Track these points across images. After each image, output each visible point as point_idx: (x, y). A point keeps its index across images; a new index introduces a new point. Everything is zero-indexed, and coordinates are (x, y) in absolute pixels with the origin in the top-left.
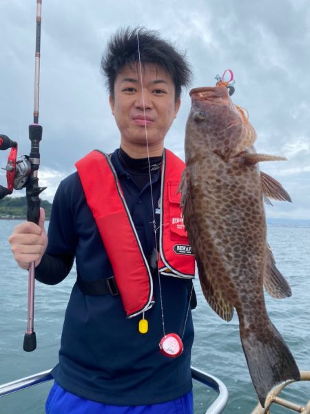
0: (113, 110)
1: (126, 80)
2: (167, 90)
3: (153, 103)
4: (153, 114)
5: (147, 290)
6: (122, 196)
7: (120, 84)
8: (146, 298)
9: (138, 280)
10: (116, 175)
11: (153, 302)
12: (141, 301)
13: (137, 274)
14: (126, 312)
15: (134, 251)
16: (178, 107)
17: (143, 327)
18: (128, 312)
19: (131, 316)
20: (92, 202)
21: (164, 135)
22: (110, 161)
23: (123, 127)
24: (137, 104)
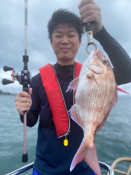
0: (52, 46)
1: (57, 32)
2: (75, 35)
3: (69, 41)
4: (69, 46)
5: (67, 125)
6: (58, 83)
7: (55, 34)
8: (66, 129)
9: (64, 120)
10: (56, 74)
11: (70, 131)
12: (64, 130)
13: (63, 118)
14: (57, 135)
15: (62, 107)
16: (81, 42)
17: (66, 143)
18: (58, 135)
19: (59, 137)
20: (45, 84)
21: (75, 55)
22: (54, 68)
23: (57, 53)
24: (62, 42)
